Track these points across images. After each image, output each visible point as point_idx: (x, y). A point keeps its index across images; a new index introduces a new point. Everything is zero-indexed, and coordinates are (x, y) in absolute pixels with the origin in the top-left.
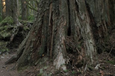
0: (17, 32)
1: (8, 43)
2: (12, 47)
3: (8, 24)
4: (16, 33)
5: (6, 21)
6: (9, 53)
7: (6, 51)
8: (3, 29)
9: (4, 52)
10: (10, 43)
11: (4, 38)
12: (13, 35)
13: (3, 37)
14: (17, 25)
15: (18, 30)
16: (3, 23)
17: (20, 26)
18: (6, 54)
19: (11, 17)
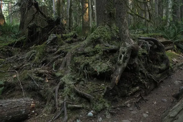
0: (127, 61)
1: (108, 88)
2: (116, 97)
3: (102, 40)
4: (125, 64)
5: (97, 34)
6: (112, 114)
7: (104, 109)
8: (94, 52)
9: (99, 112)
10: (113, 89)
11: (99, 74)
12: (120, 70)
13: (96, 71)
14: (127, 44)
15: (128, 56)
16: (93, 38)
17: (132, 47)
18: (105, 115)
19: (106, 26)
